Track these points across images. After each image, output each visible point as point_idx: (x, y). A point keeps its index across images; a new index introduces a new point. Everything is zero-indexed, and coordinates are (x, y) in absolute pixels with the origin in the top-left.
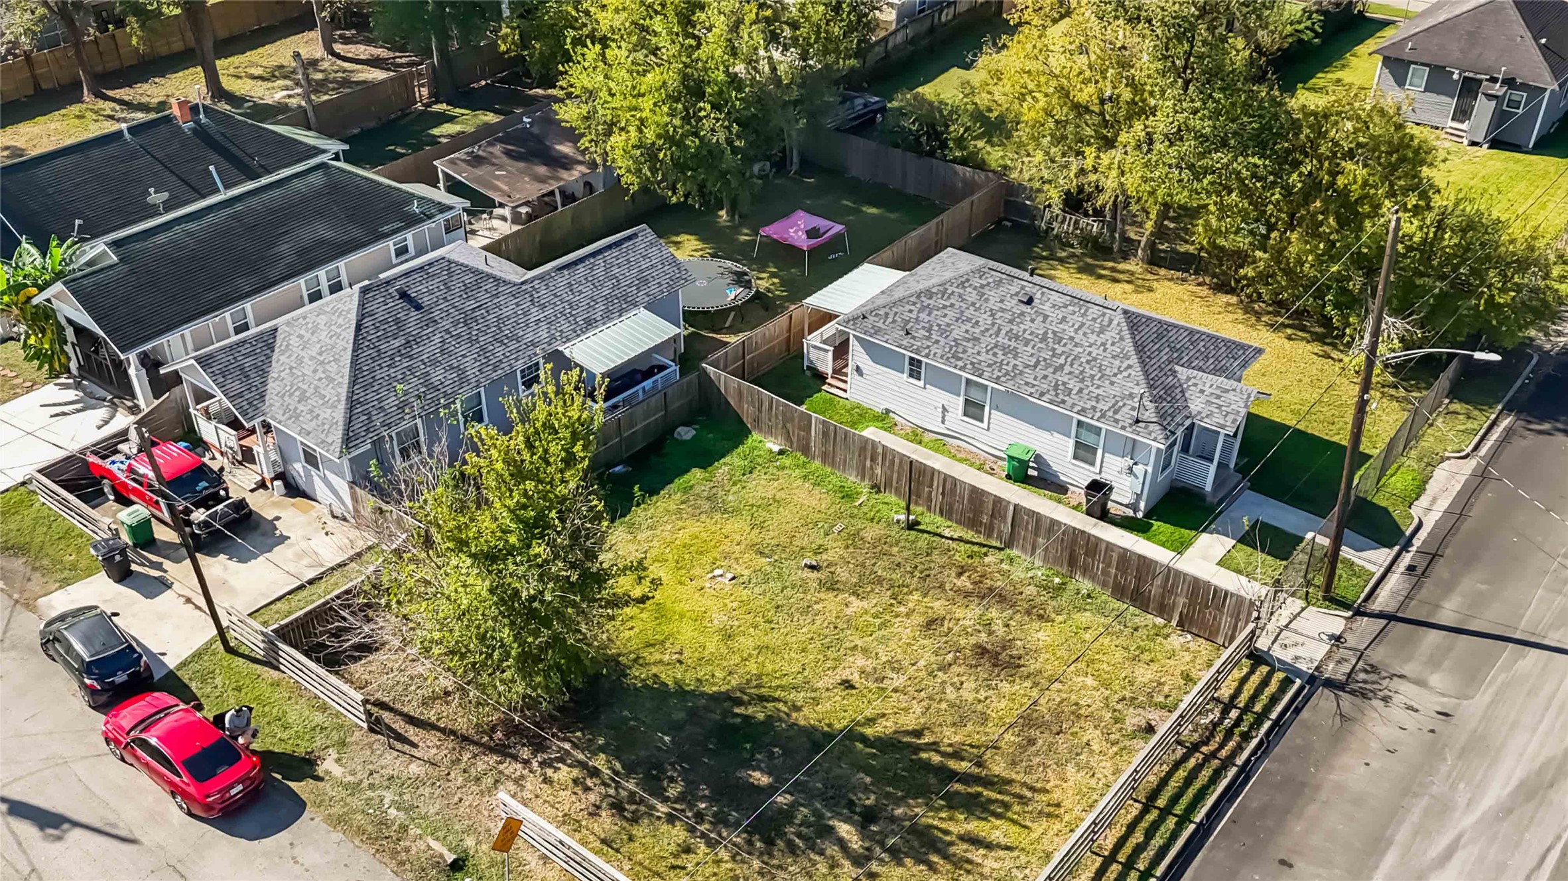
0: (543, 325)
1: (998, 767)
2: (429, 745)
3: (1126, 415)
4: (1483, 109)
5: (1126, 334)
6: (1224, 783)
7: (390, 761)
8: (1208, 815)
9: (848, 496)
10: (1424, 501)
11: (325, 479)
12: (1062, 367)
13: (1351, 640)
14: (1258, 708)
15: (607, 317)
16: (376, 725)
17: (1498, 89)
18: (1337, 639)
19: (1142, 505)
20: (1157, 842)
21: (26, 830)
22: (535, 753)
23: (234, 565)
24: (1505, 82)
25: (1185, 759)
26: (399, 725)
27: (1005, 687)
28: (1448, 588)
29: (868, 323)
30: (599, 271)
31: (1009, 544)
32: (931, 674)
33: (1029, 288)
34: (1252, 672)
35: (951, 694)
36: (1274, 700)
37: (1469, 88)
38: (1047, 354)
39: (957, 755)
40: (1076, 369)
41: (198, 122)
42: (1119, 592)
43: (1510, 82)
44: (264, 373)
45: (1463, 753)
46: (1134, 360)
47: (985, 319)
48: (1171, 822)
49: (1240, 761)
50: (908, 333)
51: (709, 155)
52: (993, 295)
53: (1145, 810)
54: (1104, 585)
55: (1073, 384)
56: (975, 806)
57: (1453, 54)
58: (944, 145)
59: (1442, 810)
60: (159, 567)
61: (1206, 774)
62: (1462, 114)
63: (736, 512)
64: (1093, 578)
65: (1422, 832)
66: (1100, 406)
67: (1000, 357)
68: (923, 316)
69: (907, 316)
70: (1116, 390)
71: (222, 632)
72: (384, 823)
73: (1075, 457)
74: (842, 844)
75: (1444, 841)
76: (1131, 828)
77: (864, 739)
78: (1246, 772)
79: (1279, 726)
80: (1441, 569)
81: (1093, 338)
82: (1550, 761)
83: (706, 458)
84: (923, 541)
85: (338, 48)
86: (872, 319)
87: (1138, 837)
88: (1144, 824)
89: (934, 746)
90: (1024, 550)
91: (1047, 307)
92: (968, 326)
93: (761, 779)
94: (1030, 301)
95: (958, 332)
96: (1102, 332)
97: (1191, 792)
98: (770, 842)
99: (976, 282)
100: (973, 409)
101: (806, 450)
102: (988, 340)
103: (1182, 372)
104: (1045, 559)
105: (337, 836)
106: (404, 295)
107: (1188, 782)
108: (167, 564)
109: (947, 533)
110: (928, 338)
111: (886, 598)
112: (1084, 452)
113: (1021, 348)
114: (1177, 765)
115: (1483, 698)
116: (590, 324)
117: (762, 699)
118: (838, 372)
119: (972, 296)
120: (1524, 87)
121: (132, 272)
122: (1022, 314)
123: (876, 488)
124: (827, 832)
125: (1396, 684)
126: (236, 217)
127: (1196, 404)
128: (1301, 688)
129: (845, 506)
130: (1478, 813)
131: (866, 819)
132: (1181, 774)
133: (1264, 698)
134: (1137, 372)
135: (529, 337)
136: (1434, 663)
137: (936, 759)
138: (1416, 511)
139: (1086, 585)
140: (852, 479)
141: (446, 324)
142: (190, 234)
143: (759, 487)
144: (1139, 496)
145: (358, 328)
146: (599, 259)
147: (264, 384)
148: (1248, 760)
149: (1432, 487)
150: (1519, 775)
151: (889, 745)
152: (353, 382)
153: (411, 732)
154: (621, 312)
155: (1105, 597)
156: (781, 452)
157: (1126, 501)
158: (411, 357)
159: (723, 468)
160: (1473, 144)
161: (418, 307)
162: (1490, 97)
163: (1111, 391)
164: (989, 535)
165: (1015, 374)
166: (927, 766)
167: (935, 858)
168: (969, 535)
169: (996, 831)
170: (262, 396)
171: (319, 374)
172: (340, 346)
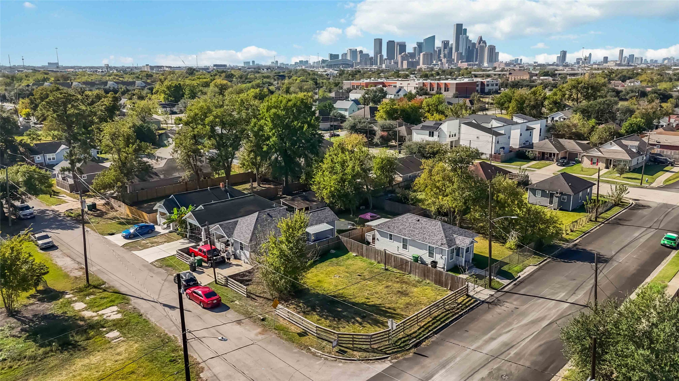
1: (399, 312)
2: (260, 300)
3: (439, 243)
4: (556, 200)
5: (441, 226)
6: (455, 317)
7: (251, 302)
8: (449, 322)
9: (372, 264)
10: (522, 273)
11: (244, 253)
13: (495, 295)
14: (467, 305)
15: (316, 224)
16: (248, 296)
17: (558, 195)
18: (492, 295)
19: (445, 267)
20: (435, 325)
21: (167, 309)
22: (285, 302)
24: (560, 193)
25: (445, 312)
26: (254, 297)
27: (403, 298)
28: (523, 288)
29: (379, 226)
30: (315, 215)
31: (410, 273)
32: (385, 295)
33: (419, 218)
34: (467, 298)
35: (389, 298)
36: (471, 304)
37: (552, 196)
38: (422, 231)
39: (389, 309)
40: (428, 234)
41: (226, 189)
42: (436, 283)
43: (561, 193)
45: (519, 315)
46: (442, 232)
47: (408, 224)
48: (439, 322)
49: (460, 314)
50: (389, 228)
51: (346, 195)
52: (410, 220)
53: (433, 319)
54: (432, 281)
55: (428, 237)
57: (546, 187)
58: (408, 200)
59: (510, 324)
60: (203, 270)
61: (451, 315)
62: (551, 202)
63: (343, 266)
64: (430, 279)
65: (504, 327)
66: (434, 241)
67: (411, 232)
68: (393, 224)
69: (389, 225)
71: (216, 280)
72: (248, 311)
73: (429, 256)
74: (357, 321)
76: (429, 322)
77: (366, 305)
78: (461, 316)
79: (472, 309)
80: (523, 284)
81: (433, 228)
82: (540, 317)
83: (337, 256)
84: (389, 272)
85: (261, 185)
87: (430, 324)
88: (432, 322)
89: (384, 307)
90: (413, 274)
91: (422, 222)
92: (404, 226)
93: (340, 310)
94: (419, 221)
95: (401, 227)
96: (435, 226)
97: (445, 318)
98: (339, 320)
99: (406, 217)
100: (405, 247)
101: (362, 255)
102: (408, 229)
103: (455, 236)
104: (418, 276)
105: (236, 313)
106: (268, 214)
107: (445, 316)
108: (205, 270)
109: (395, 271)
110: (394, 229)
111: (377, 282)
112: (431, 254)
113: (416, 230)
114: (443, 313)
115: (527, 306)
116: (312, 225)
117: (343, 297)
118: (373, 242)
120: (565, 194)
121: (206, 211)
122: (417, 223)
123: (379, 263)
124: (353, 319)
125: (505, 303)
126: (232, 203)
127: (458, 242)
128: (479, 303)
129: (371, 266)
130: (519, 325)
131: (363, 317)
132: (444, 314)
133: (469, 303)
134: (443, 235)
136: (516, 300)
137: (384, 309)
138: (519, 275)
139: (428, 281)
140: (373, 261)
143: (350, 262)
144: (444, 265)
145: (257, 219)
146: (316, 213)
148: (462, 314)
149: (524, 271)
150: (532, 319)
151: (373, 306)
152: (254, 230)
153: (256, 298)
154: (320, 223)
155: (433, 284)
156: (356, 256)
157: (441, 267)
159: (341, 258)
160: (555, 209)
161: (271, 217)
162: (557, 197)
163: (436, 238)
164: (405, 271)
165: (414, 235)
166: (381, 310)
167: (380, 325)
168: (401, 272)
170: (233, 234)
171: (246, 229)
172: (252, 223)
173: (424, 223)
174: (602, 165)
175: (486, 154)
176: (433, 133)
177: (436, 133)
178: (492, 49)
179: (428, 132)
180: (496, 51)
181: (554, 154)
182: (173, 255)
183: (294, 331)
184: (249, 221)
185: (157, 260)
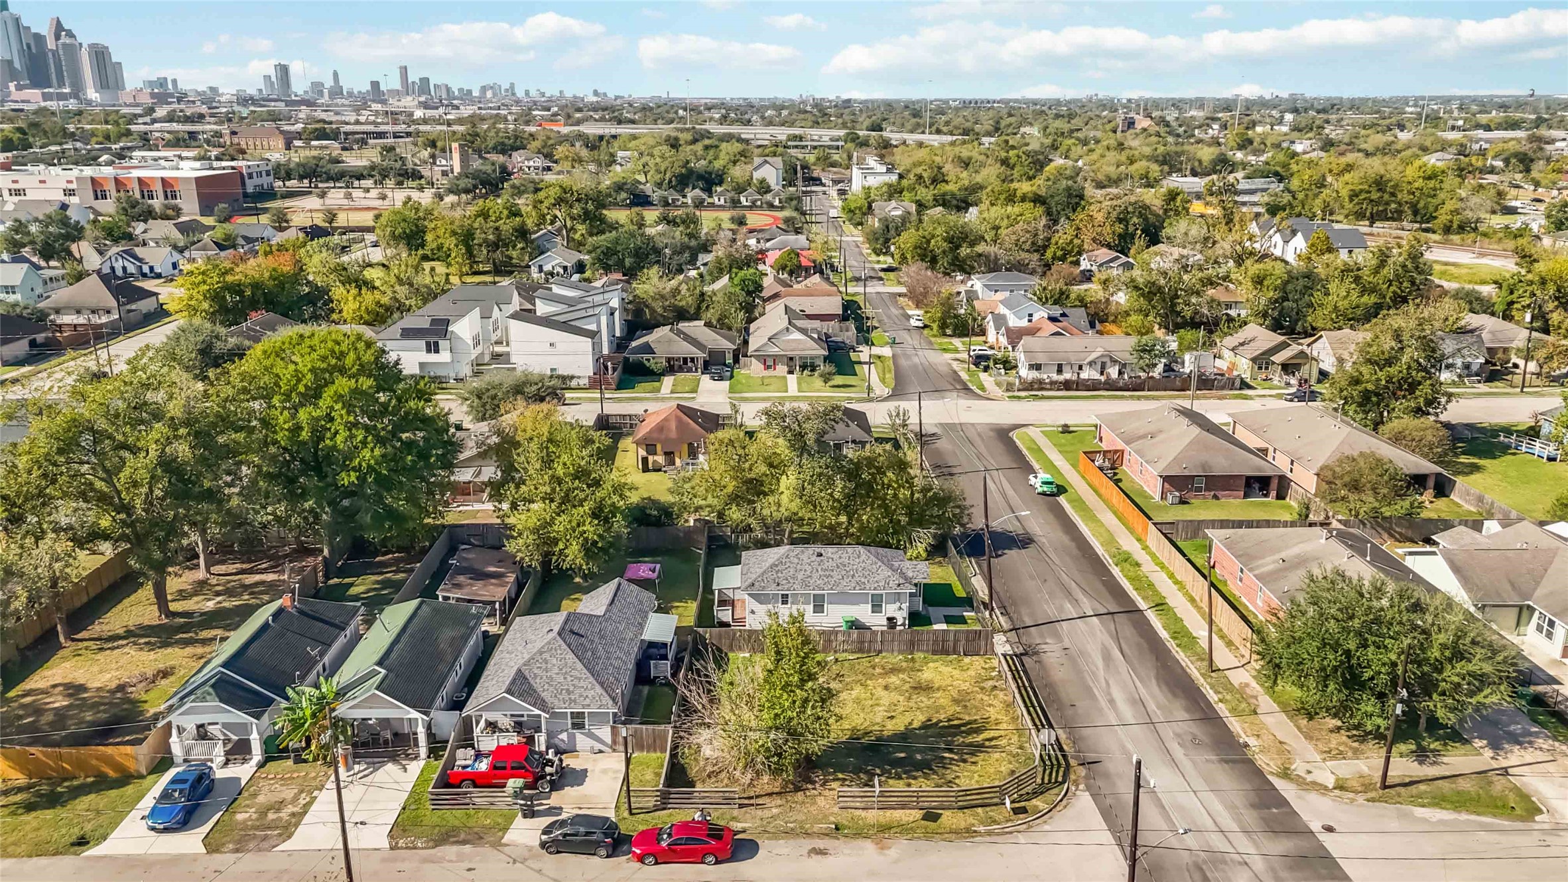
0: (627, 630)
1: (966, 718)
2: (769, 802)
5: (869, 554)
7: (759, 812)
11: (588, 733)
12: (853, 575)
13: (1012, 640)
15: (644, 620)
16: (740, 806)
18: (1009, 642)
19: (907, 623)
20: (1034, 715)
27: (936, 695)
28: (1020, 615)
30: (624, 602)
31: (880, 652)
32: (908, 702)
33: (816, 550)
35: (922, 704)
36: (1015, 665)
38: (845, 572)
40: (859, 574)
41: (296, 607)
42: (935, 652)
45: (1079, 656)
48: (1032, 709)
49: (1027, 685)
50: (778, 584)
52: (803, 557)
54: (927, 651)
55: (865, 580)
56: (976, 731)
59: (1093, 673)
61: (1025, 692)
64: (921, 651)
66: (880, 584)
69: (772, 577)
70: (881, 577)
72: (792, 829)
73: (873, 612)
74: (952, 760)
78: (1032, 687)
79: (1025, 672)
80: (1010, 610)
81: (858, 560)
82: (1102, 649)
86: (757, 584)
89: (940, 721)
90: (888, 650)
91: (829, 554)
92: (803, 572)
93: (902, 755)
94: (821, 555)
95: (800, 576)
96: (859, 557)
97: (1027, 699)
98: (931, 770)
104: (899, 652)
105: (782, 841)
109: (851, 658)
110: (789, 583)
112: (877, 608)
113: (832, 574)
115: (1066, 640)
116: (641, 625)
119: (796, 561)
121: (397, 676)
122: (821, 560)
124: (943, 759)
125: (1039, 648)
126: (412, 636)
128: (1018, 659)
131: (949, 750)
134: (884, 567)
135: (627, 637)
136: (1042, 637)
137: (945, 724)
139: (920, 654)
141: (597, 640)
146: (619, 597)
148: (1029, 684)
151: (925, 727)
152: (593, 674)
154: (646, 617)
157: (901, 623)
158: (599, 658)
161: (582, 636)
164: (869, 652)
165: (838, 584)
166: (946, 727)
168: (861, 655)
169: (990, 735)
171: (569, 679)
172: (570, 662)
173: (835, 557)
174: (782, 369)
175: (579, 377)
176: (436, 344)
177: (443, 344)
178: (100, 55)
179: (423, 343)
180: (114, 60)
181: (692, 360)
182: (404, 809)
183: (911, 819)
184: (554, 661)
185: (391, 835)
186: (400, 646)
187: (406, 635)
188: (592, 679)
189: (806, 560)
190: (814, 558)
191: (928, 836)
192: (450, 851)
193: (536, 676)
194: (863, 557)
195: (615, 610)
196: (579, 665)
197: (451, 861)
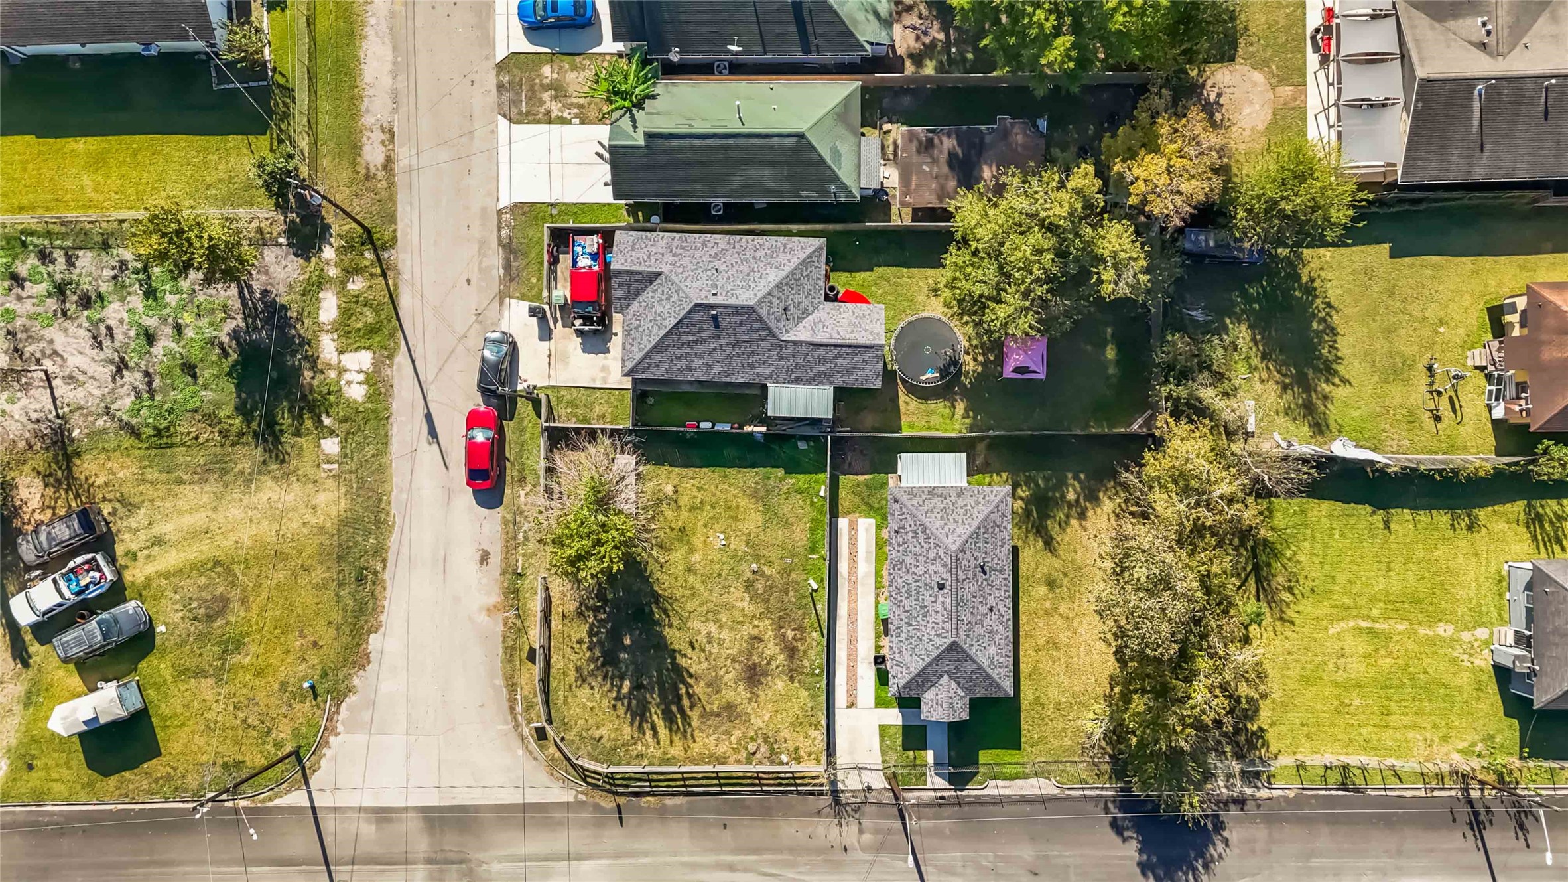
0: (772, 368)
1: (694, 715)
3: (897, 671)
5: (941, 649)
9: (813, 549)
12: (911, 625)
13: (872, 795)
15: (810, 382)
18: (868, 790)
20: (704, 782)
23: (579, 348)
27: (741, 688)
30: (830, 356)
32: (727, 658)
33: (948, 584)
35: (722, 672)
38: (914, 613)
39: (690, 696)
40: (912, 633)
44: (638, 294)
45: (826, 861)
46: (927, 660)
47: (921, 570)
48: (716, 782)
50: (896, 532)
52: (937, 567)
55: (903, 636)
56: (669, 718)
60: (555, 321)
61: (750, 782)
65: (774, 863)
66: (897, 655)
67: (903, 590)
68: (911, 534)
69: (907, 525)
70: (908, 659)
74: (620, 687)
75: (774, 871)
77: (674, 660)
78: (764, 793)
81: (933, 633)
84: (806, 601)
86: (898, 506)
87: (699, 776)
89: (688, 686)
91: (941, 599)
92: (914, 563)
93: (627, 641)
94: (941, 588)
95: (908, 559)
96: (938, 635)
98: (603, 665)
99: (941, 552)
102: (910, 578)
105: (499, 528)
106: (715, 317)
108: (559, 324)
109: (819, 607)
110: (899, 545)
111: (758, 612)
113: (912, 598)
115: (867, 858)
116: (797, 380)
117: (665, 611)
119: (932, 555)
121: (647, 156)
122: (932, 588)
124: (622, 679)
125: (853, 823)
126: (726, 147)
127: (931, 695)
128: (826, 791)
129: (805, 553)
131: (637, 686)
134: (922, 664)
135: (759, 370)
136: (879, 831)
137: (683, 690)
138: (990, 783)
141: (723, 342)
142: (692, 146)
145: (679, 322)
146: (837, 350)
147: (634, 299)
148: (766, 791)
149: (1019, 782)
151: (677, 669)
152: (655, 347)
154: (819, 384)
158: (692, 349)
161: (717, 326)
165: (897, 603)
166: (677, 689)
169: (663, 732)
170: (628, 305)
171: (650, 325)
172: (666, 322)
173: (939, 607)
182: (552, 205)
183: (531, 638)
184: (668, 306)
185: (516, 205)
186: (697, 142)
187: (724, 141)
188: (649, 347)
189: (932, 568)
190: (936, 578)
191: (510, 652)
192: (496, 259)
193: (655, 291)
194: (937, 641)
195: (805, 351)
196: (663, 332)
197: (481, 263)
